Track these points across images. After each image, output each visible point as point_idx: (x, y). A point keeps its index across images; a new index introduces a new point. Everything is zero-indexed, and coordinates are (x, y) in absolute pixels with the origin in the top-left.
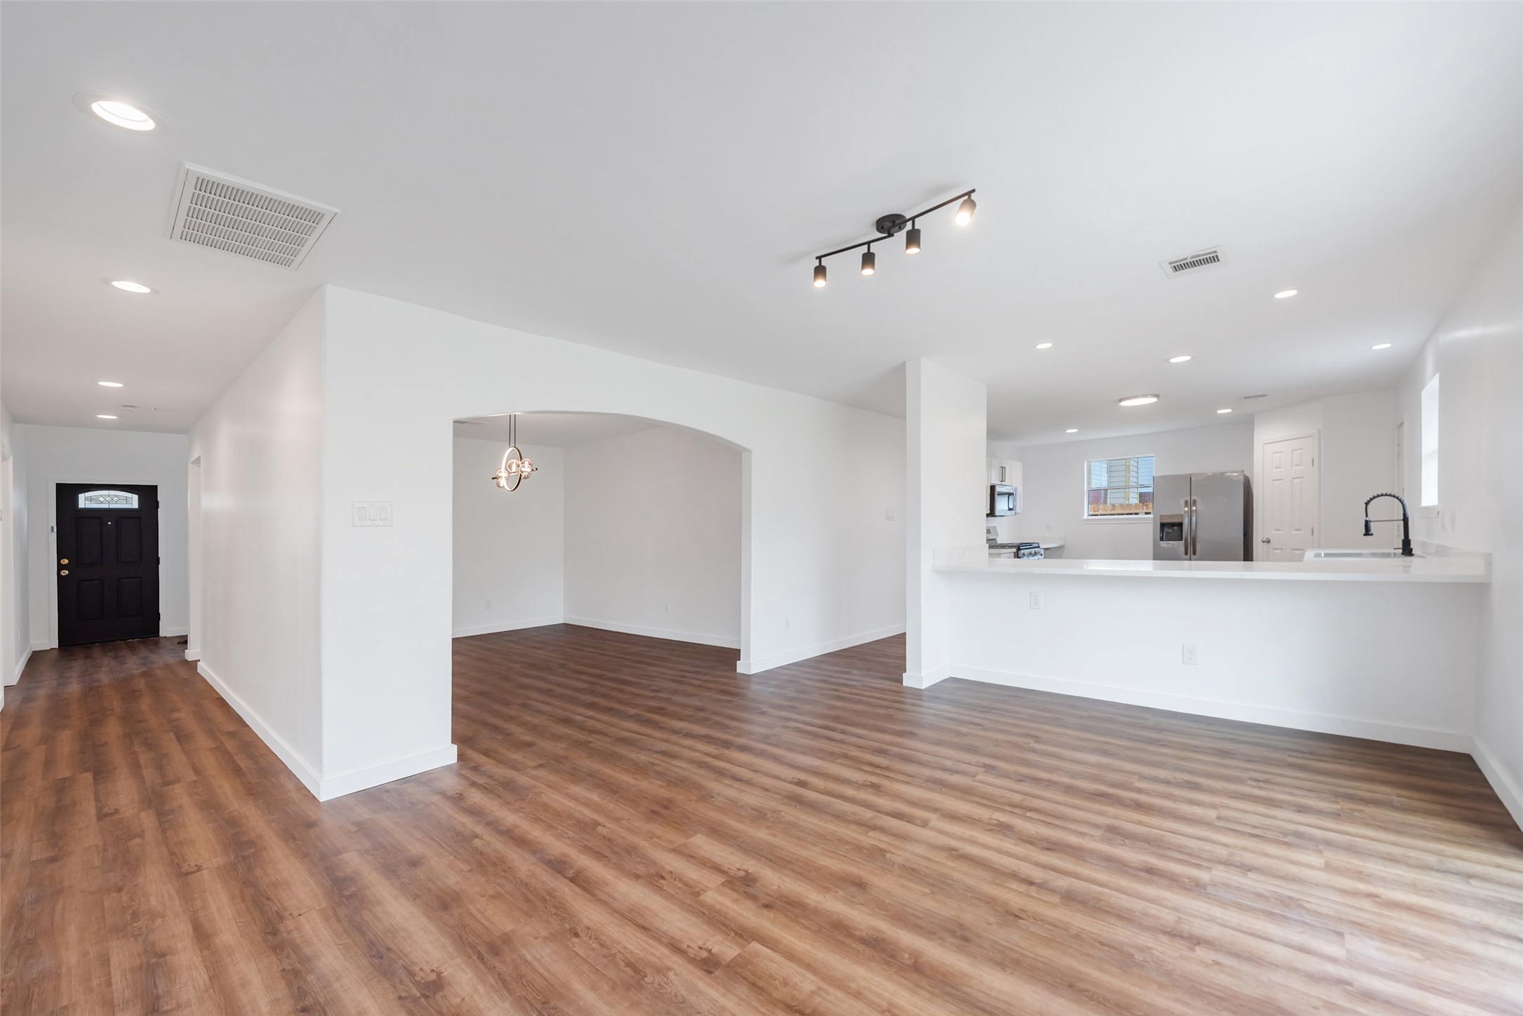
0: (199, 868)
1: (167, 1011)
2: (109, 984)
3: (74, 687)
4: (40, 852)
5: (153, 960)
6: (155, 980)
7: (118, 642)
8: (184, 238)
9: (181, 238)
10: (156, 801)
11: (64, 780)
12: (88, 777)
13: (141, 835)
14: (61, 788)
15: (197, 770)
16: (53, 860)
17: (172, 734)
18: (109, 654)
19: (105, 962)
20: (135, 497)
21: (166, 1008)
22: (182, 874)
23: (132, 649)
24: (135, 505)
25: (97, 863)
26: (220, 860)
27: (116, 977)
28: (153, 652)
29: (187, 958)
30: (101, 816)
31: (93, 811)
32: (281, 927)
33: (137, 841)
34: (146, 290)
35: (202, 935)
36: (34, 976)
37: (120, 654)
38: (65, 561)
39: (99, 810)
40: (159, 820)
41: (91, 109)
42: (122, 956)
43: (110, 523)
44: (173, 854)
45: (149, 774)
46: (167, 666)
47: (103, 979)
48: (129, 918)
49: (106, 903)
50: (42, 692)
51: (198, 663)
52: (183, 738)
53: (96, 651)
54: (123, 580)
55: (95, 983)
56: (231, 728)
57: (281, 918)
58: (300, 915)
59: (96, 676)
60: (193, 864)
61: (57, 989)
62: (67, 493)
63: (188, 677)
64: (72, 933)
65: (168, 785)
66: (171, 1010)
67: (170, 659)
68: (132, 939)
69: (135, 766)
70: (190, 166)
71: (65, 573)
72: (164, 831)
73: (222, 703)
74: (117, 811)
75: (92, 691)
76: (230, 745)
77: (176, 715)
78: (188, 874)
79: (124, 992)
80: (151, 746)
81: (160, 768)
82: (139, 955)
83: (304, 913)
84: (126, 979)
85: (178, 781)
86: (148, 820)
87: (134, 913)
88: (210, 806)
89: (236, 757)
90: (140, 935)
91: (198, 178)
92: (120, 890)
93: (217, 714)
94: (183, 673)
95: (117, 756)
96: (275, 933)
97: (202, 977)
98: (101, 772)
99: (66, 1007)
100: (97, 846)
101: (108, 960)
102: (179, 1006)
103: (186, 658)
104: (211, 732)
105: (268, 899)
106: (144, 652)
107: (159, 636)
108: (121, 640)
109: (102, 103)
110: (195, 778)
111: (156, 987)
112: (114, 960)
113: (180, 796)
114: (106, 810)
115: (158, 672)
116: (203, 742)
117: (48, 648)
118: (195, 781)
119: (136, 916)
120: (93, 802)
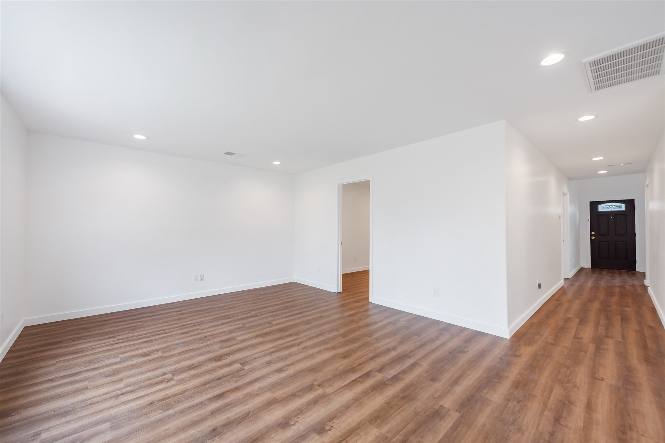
0: (602, 379)
1: (561, 424)
2: (549, 398)
3: (590, 284)
4: (550, 340)
5: (567, 402)
6: (563, 410)
7: (616, 270)
8: (597, 89)
9: (596, 90)
10: (599, 342)
11: (569, 318)
12: (577, 320)
13: (586, 352)
14: (567, 320)
15: (623, 337)
16: (553, 344)
17: (620, 317)
18: (609, 274)
19: (551, 390)
20: (623, 205)
21: (562, 423)
22: (594, 377)
23: (620, 274)
24: (623, 209)
25: (565, 353)
26: (614, 382)
27: (552, 398)
28: (629, 278)
29: (579, 410)
30: (575, 337)
31: (573, 334)
32: (629, 433)
33: (583, 353)
34: (593, 117)
35: (589, 407)
36: (531, 378)
37: (614, 275)
38: (593, 233)
39: (576, 334)
40: (596, 350)
41: (541, 65)
42: (557, 392)
43: (612, 217)
44: (594, 367)
45: (601, 330)
46: (633, 286)
47: (548, 395)
48: (566, 380)
49: (562, 370)
50: (577, 283)
51: (648, 287)
52: (624, 319)
53: (605, 272)
54: (618, 243)
55: (545, 394)
56: (652, 325)
57: (631, 428)
58: (643, 435)
59: (600, 282)
60: (601, 376)
61: (534, 387)
62: (594, 205)
63: (641, 293)
64: (547, 373)
65: (607, 338)
66: (563, 425)
67: (636, 283)
68: (563, 389)
69: (597, 324)
70: (584, 60)
71: (593, 238)
72: (595, 356)
73: (654, 311)
74: (581, 338)
75: (596, 288)
76: (647, 332)
77: (627, 309)
78: (596, 379)
79: (552, 405)
80: (608, 318)
81: (607, 329)
82: (563, 396)
83: (646, 437)
84: (555, 402)
85: (612, 338)
86: (591, 348)
87: (568, 380)
88: (622, 355)
89: (647, 340)
90: (567, 389)
91: (590, 63)
92: (568, 368)
93: (648, 316)
94: (639, 290)
95: (592, 317)
96: (624, 433)
97: (581, 424)
98: (583, 321)
99: (534, 395)
100: (568, 348)
101: (552, 390)
102: (566, 426)
103: (645, 284)
104: (640, 323)
105: (629, 415)
106: (625, 277)
107: (636, 271)
108: (617, 269)
109: (545, 60)
110: (621, 340)
111: (563, 412)
112: (554, 391)
113: (610, 345)
114: (578, 336)
115: (628, 287)
116: (633, 325)
117: (587, 267)
118: (620, 342)
119: (569, 381)
120: (574, 331)
